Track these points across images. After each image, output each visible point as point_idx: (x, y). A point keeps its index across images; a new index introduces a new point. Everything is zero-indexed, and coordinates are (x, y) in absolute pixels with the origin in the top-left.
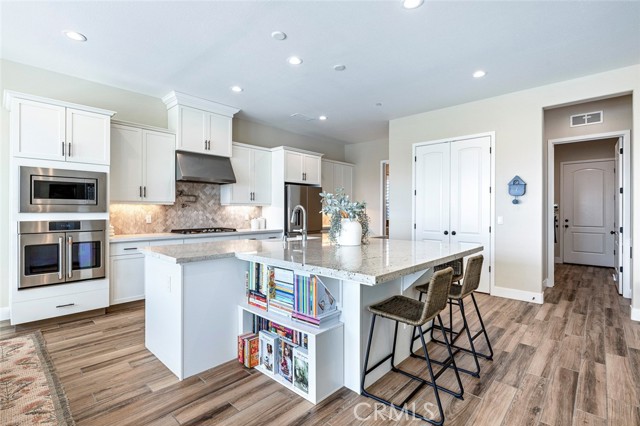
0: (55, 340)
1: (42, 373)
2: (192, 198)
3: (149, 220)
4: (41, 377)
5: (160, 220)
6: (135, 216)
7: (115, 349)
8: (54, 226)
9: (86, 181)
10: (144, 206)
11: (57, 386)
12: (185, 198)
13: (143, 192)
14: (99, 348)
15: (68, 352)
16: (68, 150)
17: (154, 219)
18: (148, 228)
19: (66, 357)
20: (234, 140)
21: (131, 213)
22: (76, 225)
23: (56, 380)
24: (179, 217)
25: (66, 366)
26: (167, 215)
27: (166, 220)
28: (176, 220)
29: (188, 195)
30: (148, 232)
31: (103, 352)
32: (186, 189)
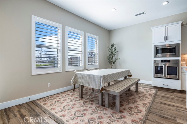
0: (160, 93)
1: (152, 98)
4: (151, 99)
7: (175, 103)
8: (162, 61)
9: (172, 47)
11: (152, 103)
14: (170, 100)
15: (161, 97)
16: (166, 38)
19: (160, 98)
22: (168, 61)
23: (153, 101)
25: (158, 100)
31: (170, 102)
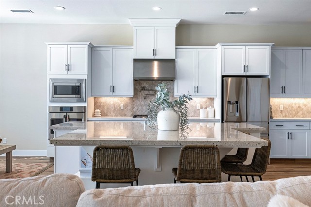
2: (151, 92)
3: (122, 108)
5: (129, 108)
6: (114, 105)
8: (61, 109)
9: (76, 84)
10: (120, 98)
12: (146, 92)
13: (113, 89)
16: (68, 68)
17: (126, 106)
18: (121, 112)
20: (177, 44)
21: (112, 102)
22: (71, 109)
24: (142, 106)
26: (133, 105)
27: (133, 108)
28: (140, 108)
29: (148, 90)
30: (122, 116)
32: (147, 86)
